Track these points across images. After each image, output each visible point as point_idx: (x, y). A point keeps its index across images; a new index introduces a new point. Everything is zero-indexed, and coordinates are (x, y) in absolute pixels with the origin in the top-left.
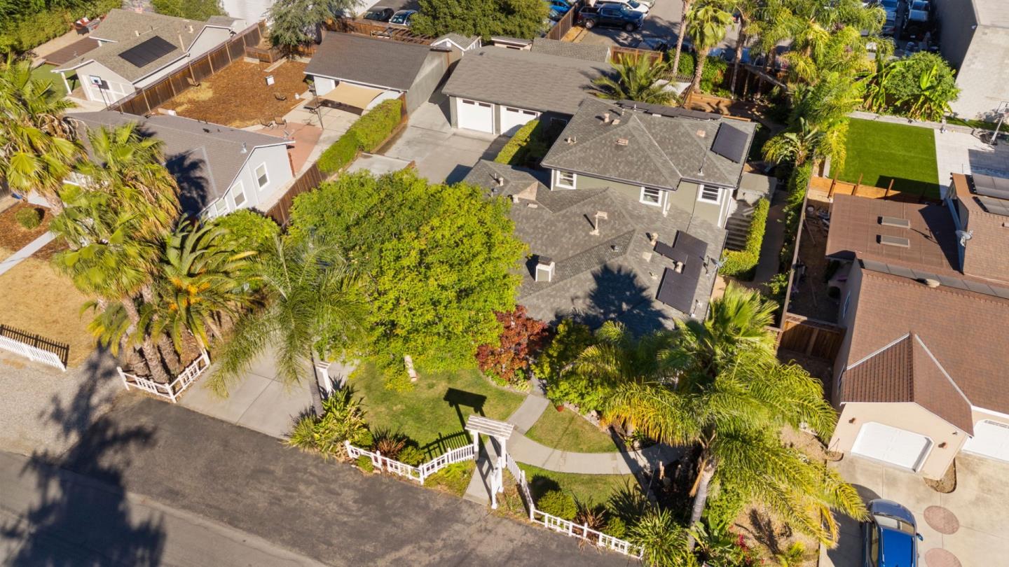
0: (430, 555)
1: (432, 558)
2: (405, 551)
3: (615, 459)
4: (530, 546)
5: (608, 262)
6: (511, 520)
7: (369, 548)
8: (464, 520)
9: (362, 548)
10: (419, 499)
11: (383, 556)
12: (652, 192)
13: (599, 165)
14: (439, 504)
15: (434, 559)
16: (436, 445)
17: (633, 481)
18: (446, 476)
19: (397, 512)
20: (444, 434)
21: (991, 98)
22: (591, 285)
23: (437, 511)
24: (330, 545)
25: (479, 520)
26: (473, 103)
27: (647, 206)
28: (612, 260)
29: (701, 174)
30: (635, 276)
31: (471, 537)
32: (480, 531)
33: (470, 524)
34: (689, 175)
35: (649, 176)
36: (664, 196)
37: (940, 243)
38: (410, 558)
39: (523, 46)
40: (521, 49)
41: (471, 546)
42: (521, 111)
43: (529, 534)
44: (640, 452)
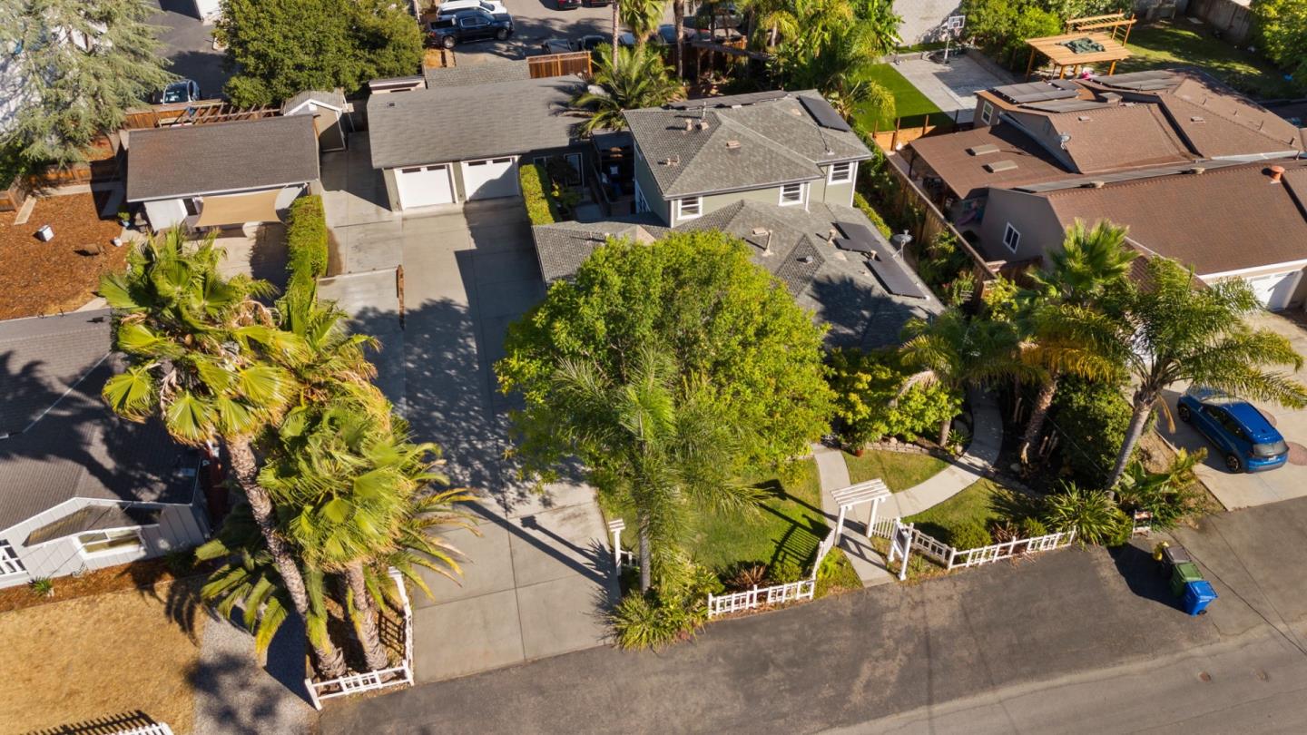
0: (893, 660)
1: (897, 661)
2: (865, 670)
3: (954, 473)
4: (970, 593)
5: (815, 276)
6: (930, 580)
7: (827, 692)
8: (888, 607)
9: (820, 696)
10: (823, 615)
11: (849, 690)
12: (792, 190)
13: (727, 177)
14: (847, 608)
15: (901, 660)
16: (782, 553)
17: (990, 484)
18: (826, 576)
19: (815, 640)
20: (778, 537)
21: (925, 19)
22: (816, 307)
23: (854, 615)
24: (784, 716)
25: (902, 599)
26: (418, 170)
27: (788, 208)
28: (818, 273)
29: (831, 153)
30: (851, 280)
31: (910, 618)
32: (913, 608)
33: (897, 608)
34: (820, 158)
35: (787, 171)
36: (806, 189)
37: (1034, 155)
38: (877, 674)
39: (414, 85)
40: (413, 89)
41: (921, 627)
42: (490, 162)
43: (959, 583)
44: (966, 454)
